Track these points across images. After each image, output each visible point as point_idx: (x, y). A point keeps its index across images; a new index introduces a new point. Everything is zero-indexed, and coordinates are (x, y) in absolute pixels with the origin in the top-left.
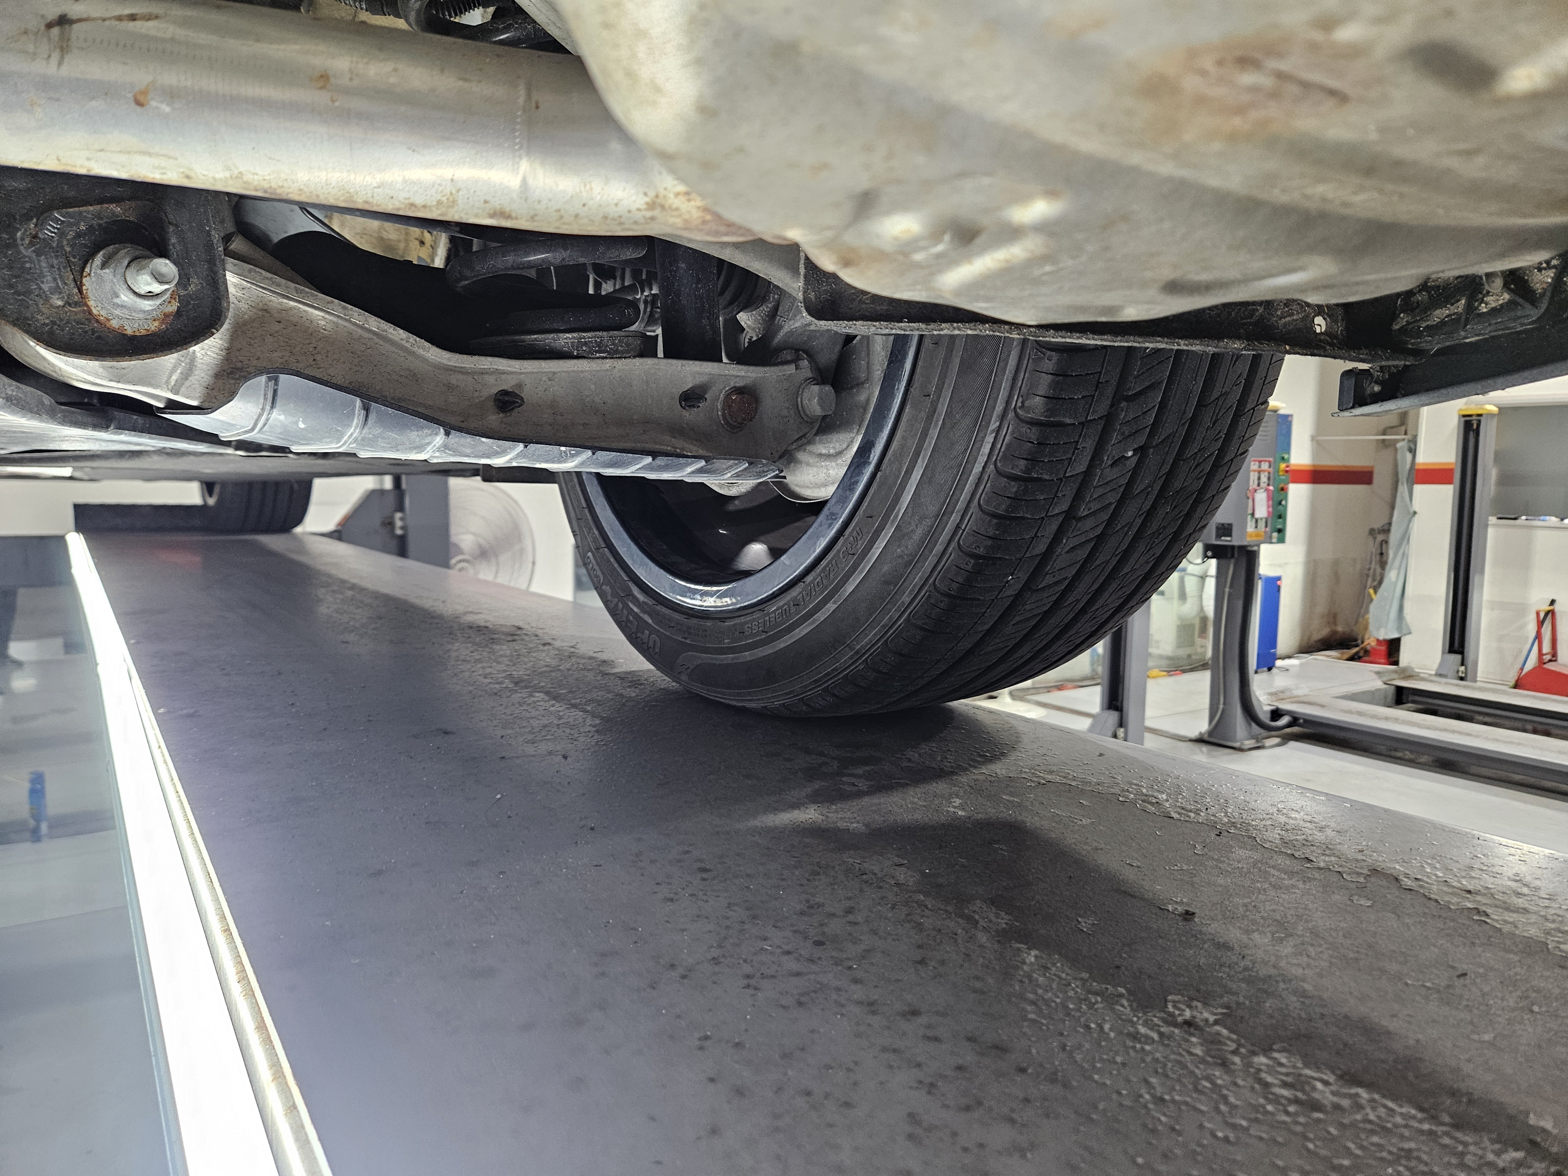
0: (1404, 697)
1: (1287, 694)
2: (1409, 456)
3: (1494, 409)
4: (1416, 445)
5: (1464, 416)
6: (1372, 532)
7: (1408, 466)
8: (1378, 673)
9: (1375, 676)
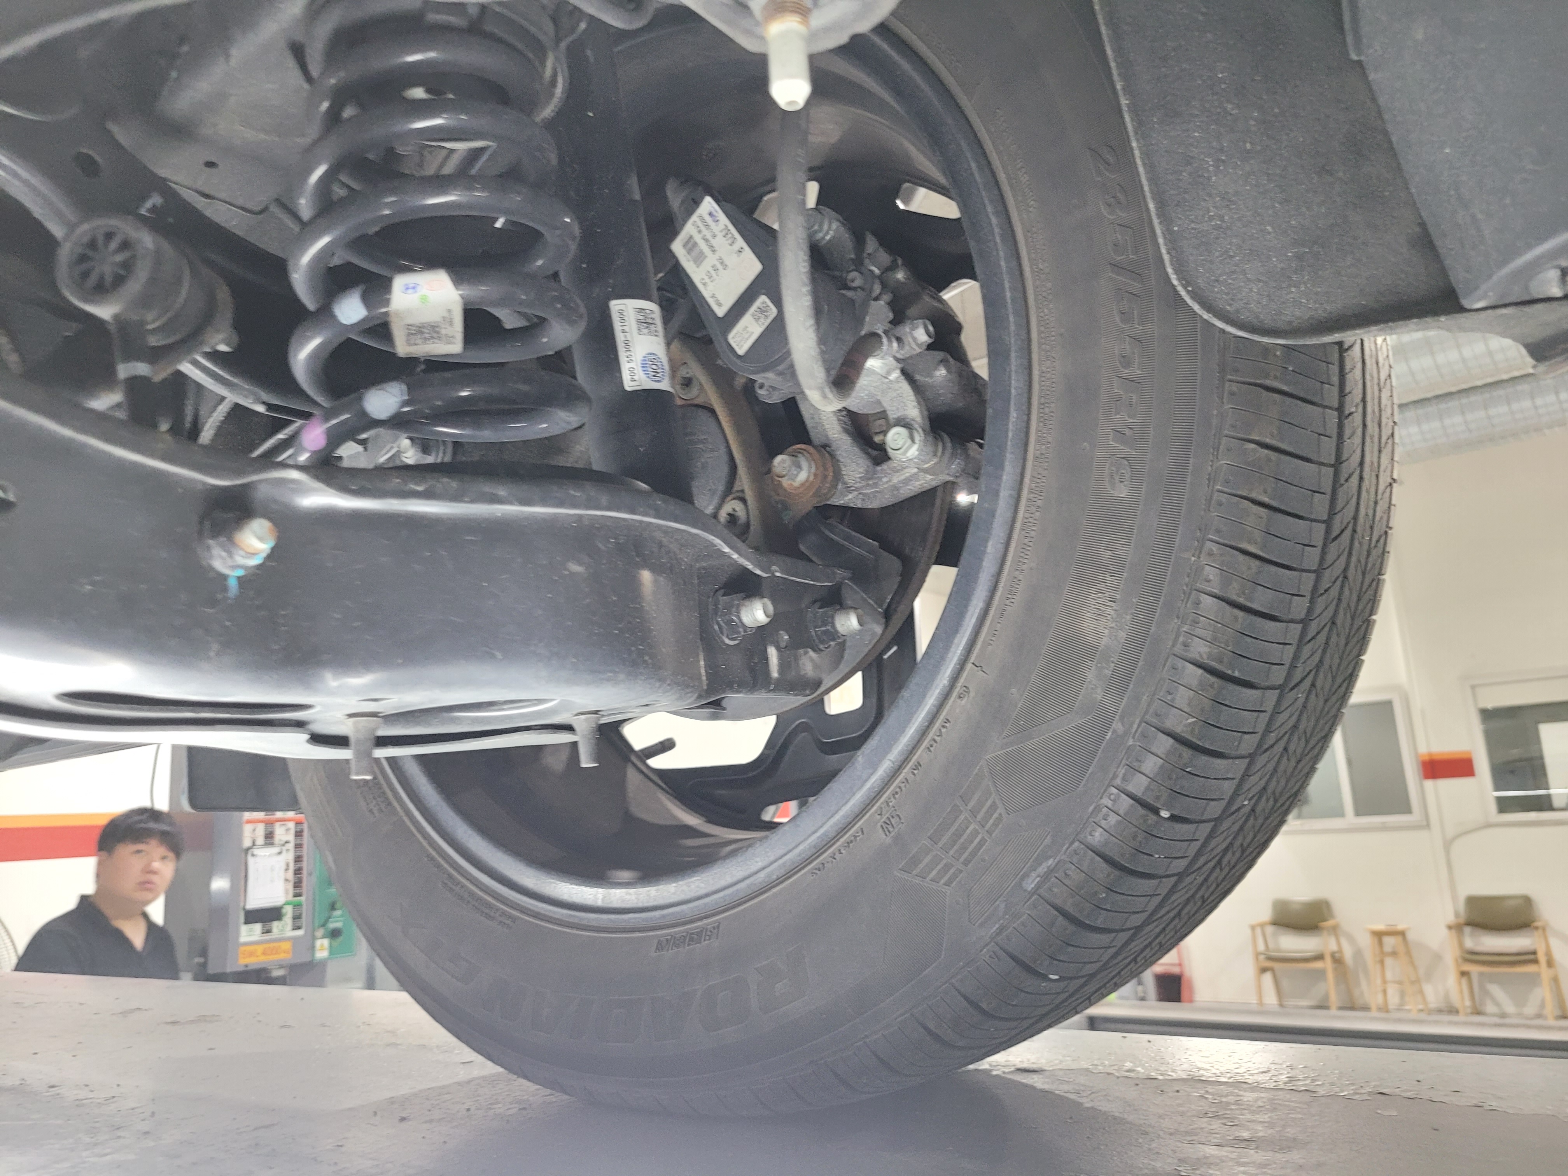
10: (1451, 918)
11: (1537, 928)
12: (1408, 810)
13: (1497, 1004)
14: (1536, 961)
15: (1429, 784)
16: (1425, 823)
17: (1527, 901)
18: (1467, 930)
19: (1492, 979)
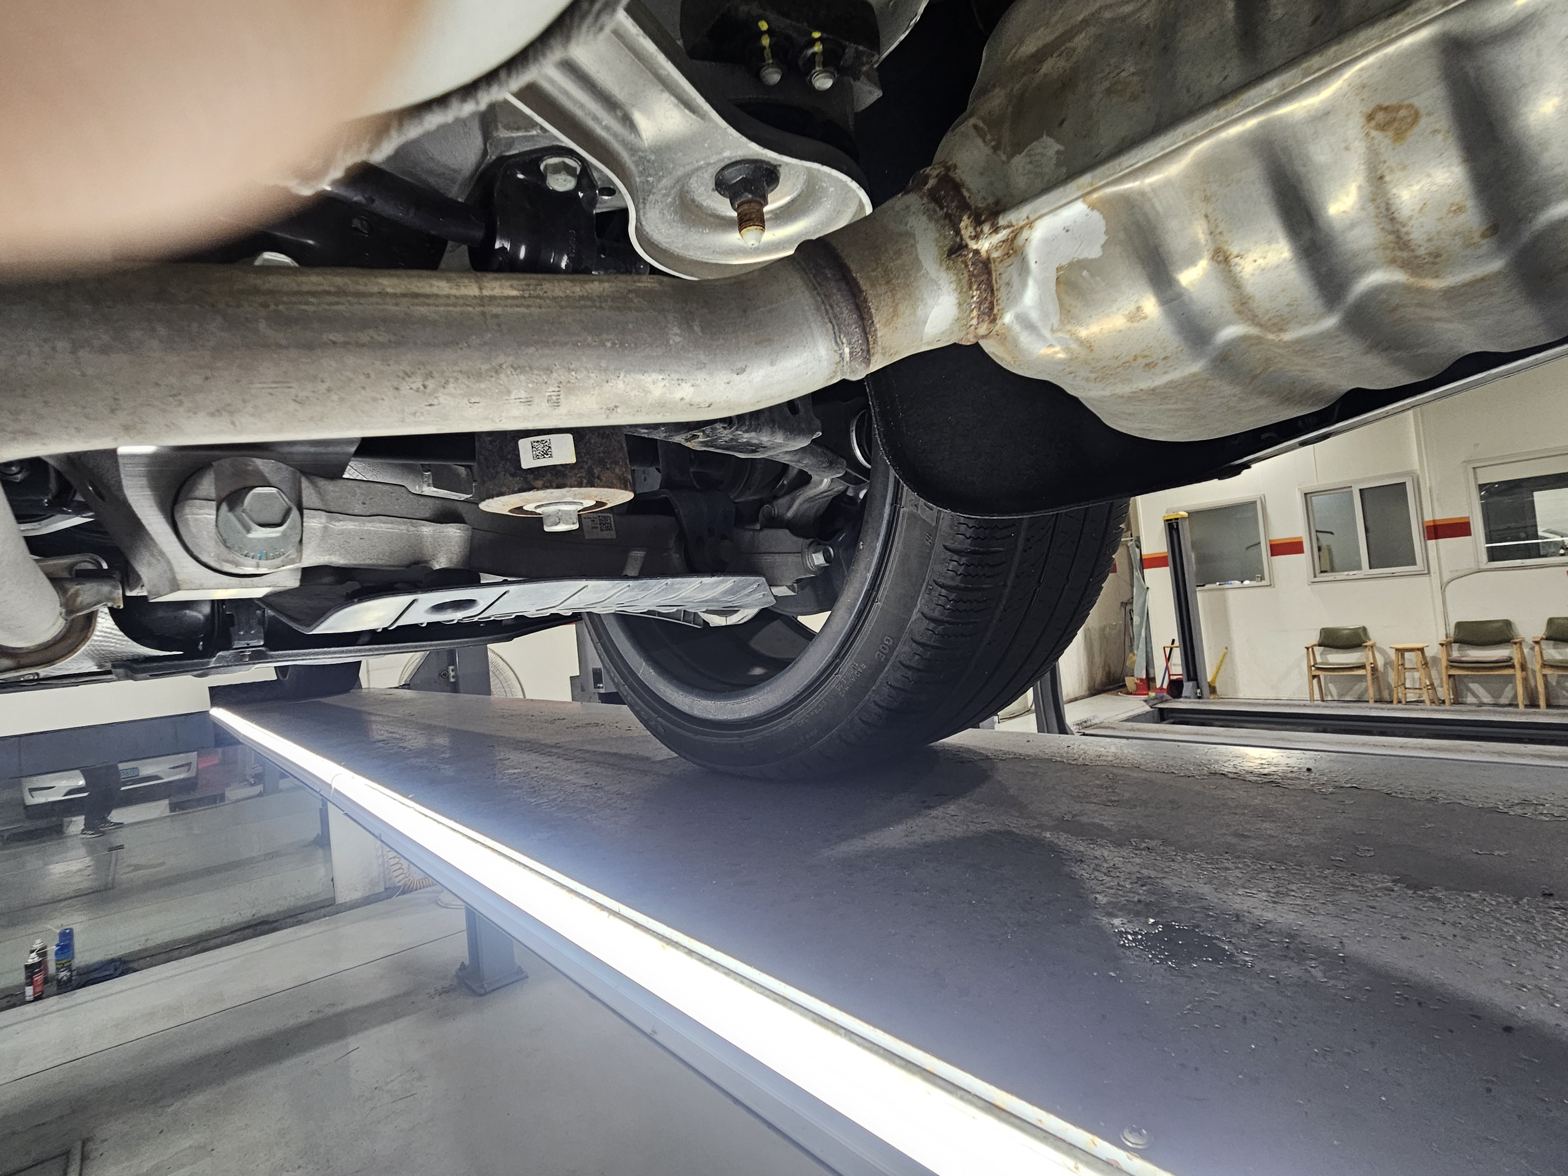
0: (1165, 715)
1: (1089, 723)
2: (1137, 550)
3: (1186, 514)
4: (1139, 542)
5: (1167, 520)
6: (1124, 604)
7: (1139, 557)
8: (1145, 701)
9: (1144, 704)
10: (1442, 638)
11: (1515, 643)
12: (1413, 563)
13: (1475, 695)
14: (1512, 666)
15: (1431, 543)
16: (1426, 572)
17: (1508, 624)
18: (1455, 646)
19: (1474, 679)
